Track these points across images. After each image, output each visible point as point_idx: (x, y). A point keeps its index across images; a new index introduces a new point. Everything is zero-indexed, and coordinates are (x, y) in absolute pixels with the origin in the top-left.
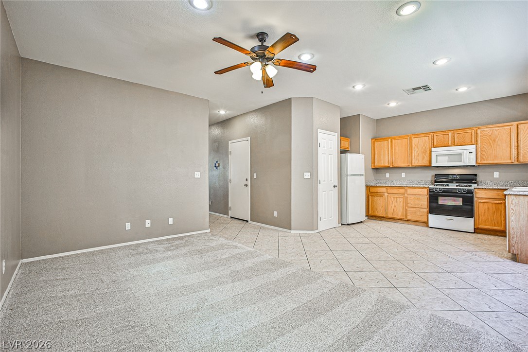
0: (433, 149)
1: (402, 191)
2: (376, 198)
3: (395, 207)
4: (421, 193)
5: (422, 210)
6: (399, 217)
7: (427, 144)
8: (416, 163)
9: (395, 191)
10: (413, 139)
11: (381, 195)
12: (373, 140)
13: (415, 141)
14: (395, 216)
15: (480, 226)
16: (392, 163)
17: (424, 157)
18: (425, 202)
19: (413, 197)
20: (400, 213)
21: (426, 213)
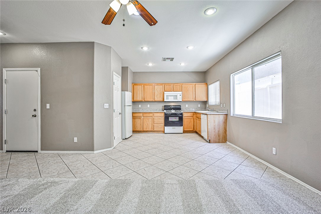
0: (165, 92)
1: (151, 115)
2: (136, 120)
3: (148, 124)
4: (161, 116)
5: (161, 125)
6: (150, 130)
7: (162, 89)
8: (156, 99)
9: (148, 115)
10: (155, 87)
11: (140, 118)
12: (133, 85)
13: (156, 87)
14: (147, 130)
15: (185, 130)
16: (144, 99)
17: (160, 96)
18: (162, 120)
19: (157, 118)
20: (150, 127)
21: (163, 127)
